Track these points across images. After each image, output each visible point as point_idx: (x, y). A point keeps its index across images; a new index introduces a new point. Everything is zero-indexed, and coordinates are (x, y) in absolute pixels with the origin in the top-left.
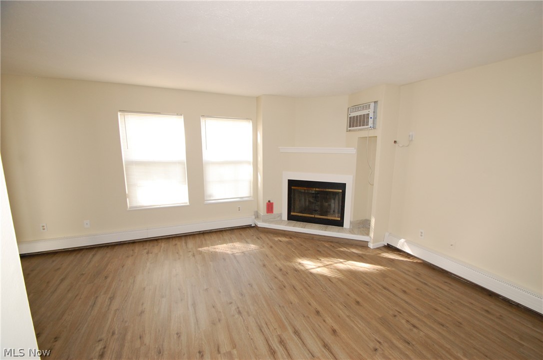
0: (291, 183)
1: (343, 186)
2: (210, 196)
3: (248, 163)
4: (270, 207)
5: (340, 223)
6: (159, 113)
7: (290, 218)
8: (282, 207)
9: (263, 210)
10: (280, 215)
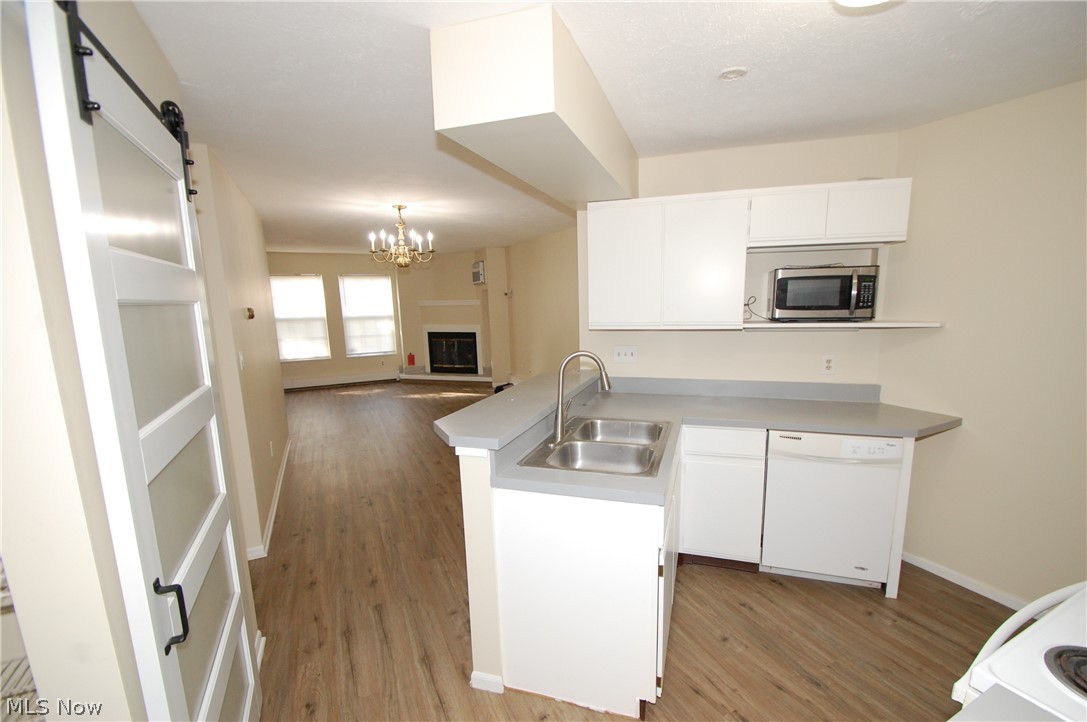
0: (431, 335)
1: (473, 335)
2: (352, 350)
3: (389, 317)
4: (411, 359)
5: (474, 371)
6: (299, 275)
7: (434, 370)
8: (424, 358)
9: (405, 363)
10: (424, 368)
